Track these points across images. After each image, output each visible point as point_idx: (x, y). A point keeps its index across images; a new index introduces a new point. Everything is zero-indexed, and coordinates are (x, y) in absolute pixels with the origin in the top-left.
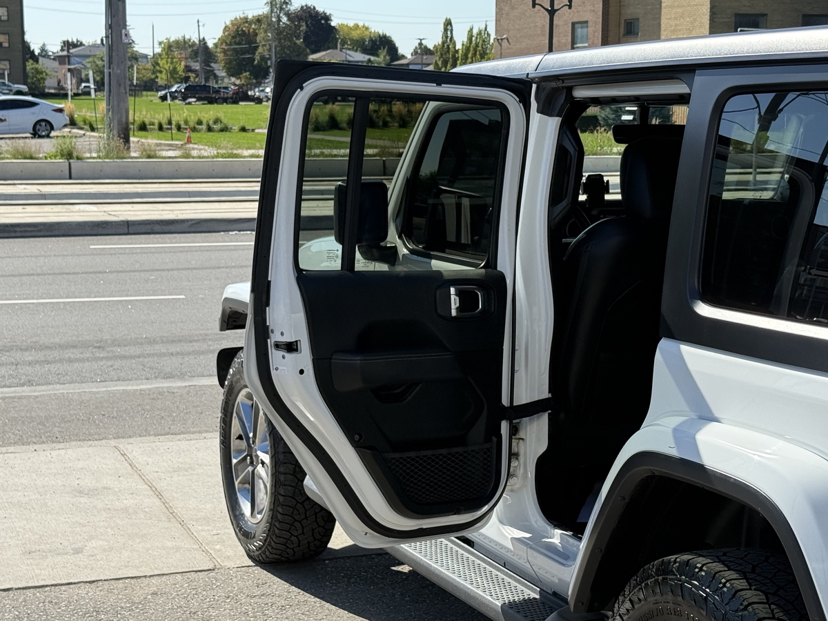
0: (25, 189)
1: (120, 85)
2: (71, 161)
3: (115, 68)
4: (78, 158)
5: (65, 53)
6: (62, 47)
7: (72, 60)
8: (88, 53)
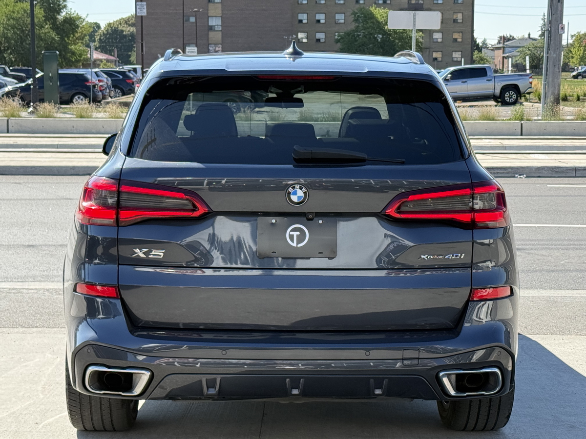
0: (489, 142)
1: (555, 66)
2: (522, 122)
3: (552, 53)
4: (528, 120)
5: (501, 45)
6: (499, 41)
7: (507, 50)
8: (519, 45)
